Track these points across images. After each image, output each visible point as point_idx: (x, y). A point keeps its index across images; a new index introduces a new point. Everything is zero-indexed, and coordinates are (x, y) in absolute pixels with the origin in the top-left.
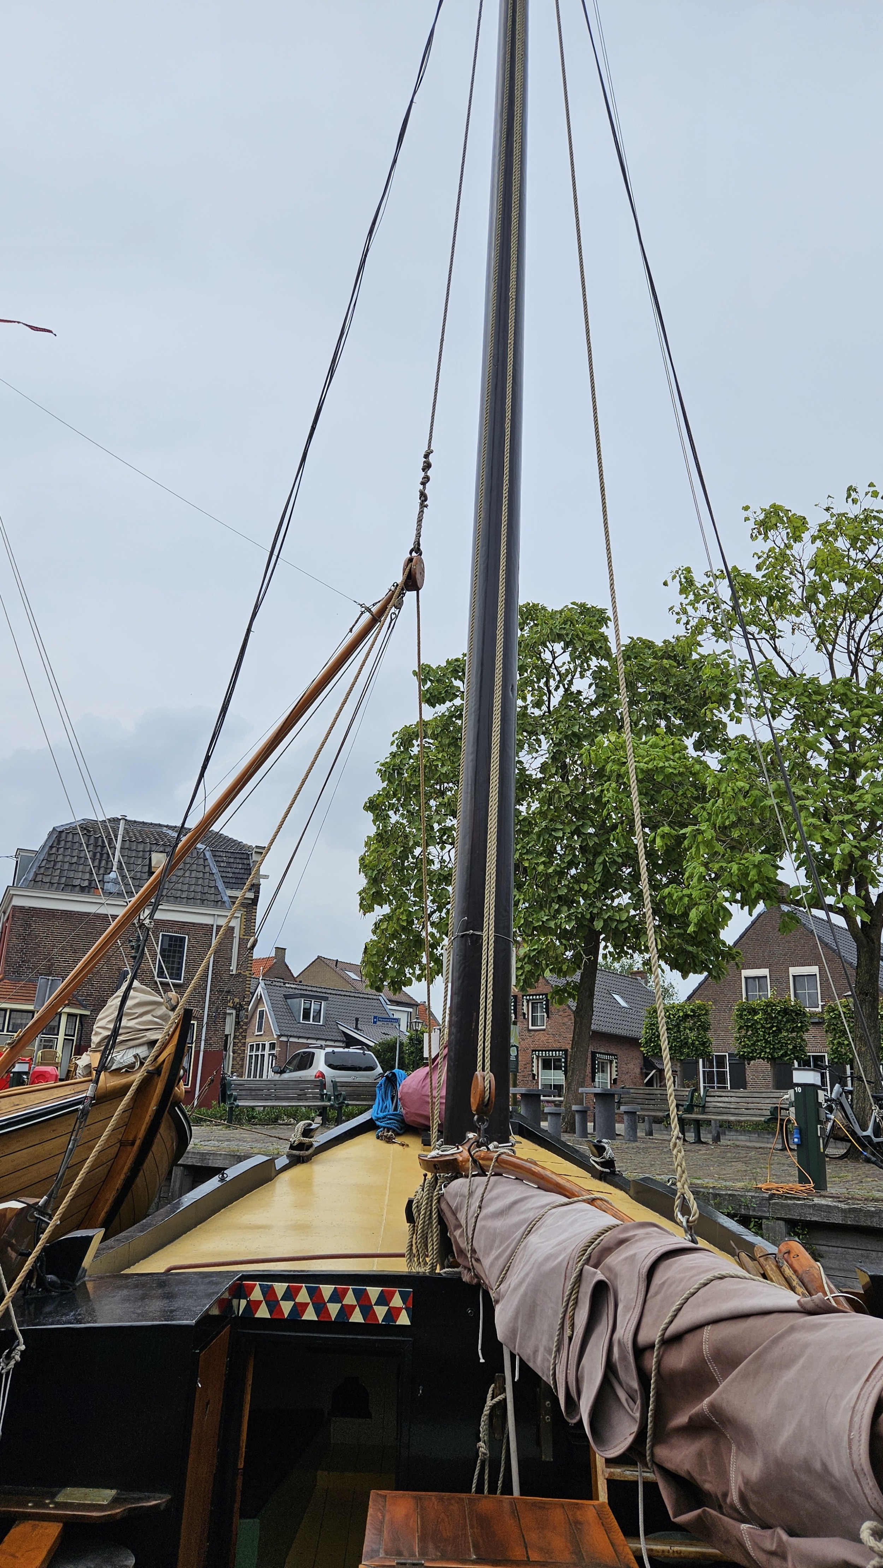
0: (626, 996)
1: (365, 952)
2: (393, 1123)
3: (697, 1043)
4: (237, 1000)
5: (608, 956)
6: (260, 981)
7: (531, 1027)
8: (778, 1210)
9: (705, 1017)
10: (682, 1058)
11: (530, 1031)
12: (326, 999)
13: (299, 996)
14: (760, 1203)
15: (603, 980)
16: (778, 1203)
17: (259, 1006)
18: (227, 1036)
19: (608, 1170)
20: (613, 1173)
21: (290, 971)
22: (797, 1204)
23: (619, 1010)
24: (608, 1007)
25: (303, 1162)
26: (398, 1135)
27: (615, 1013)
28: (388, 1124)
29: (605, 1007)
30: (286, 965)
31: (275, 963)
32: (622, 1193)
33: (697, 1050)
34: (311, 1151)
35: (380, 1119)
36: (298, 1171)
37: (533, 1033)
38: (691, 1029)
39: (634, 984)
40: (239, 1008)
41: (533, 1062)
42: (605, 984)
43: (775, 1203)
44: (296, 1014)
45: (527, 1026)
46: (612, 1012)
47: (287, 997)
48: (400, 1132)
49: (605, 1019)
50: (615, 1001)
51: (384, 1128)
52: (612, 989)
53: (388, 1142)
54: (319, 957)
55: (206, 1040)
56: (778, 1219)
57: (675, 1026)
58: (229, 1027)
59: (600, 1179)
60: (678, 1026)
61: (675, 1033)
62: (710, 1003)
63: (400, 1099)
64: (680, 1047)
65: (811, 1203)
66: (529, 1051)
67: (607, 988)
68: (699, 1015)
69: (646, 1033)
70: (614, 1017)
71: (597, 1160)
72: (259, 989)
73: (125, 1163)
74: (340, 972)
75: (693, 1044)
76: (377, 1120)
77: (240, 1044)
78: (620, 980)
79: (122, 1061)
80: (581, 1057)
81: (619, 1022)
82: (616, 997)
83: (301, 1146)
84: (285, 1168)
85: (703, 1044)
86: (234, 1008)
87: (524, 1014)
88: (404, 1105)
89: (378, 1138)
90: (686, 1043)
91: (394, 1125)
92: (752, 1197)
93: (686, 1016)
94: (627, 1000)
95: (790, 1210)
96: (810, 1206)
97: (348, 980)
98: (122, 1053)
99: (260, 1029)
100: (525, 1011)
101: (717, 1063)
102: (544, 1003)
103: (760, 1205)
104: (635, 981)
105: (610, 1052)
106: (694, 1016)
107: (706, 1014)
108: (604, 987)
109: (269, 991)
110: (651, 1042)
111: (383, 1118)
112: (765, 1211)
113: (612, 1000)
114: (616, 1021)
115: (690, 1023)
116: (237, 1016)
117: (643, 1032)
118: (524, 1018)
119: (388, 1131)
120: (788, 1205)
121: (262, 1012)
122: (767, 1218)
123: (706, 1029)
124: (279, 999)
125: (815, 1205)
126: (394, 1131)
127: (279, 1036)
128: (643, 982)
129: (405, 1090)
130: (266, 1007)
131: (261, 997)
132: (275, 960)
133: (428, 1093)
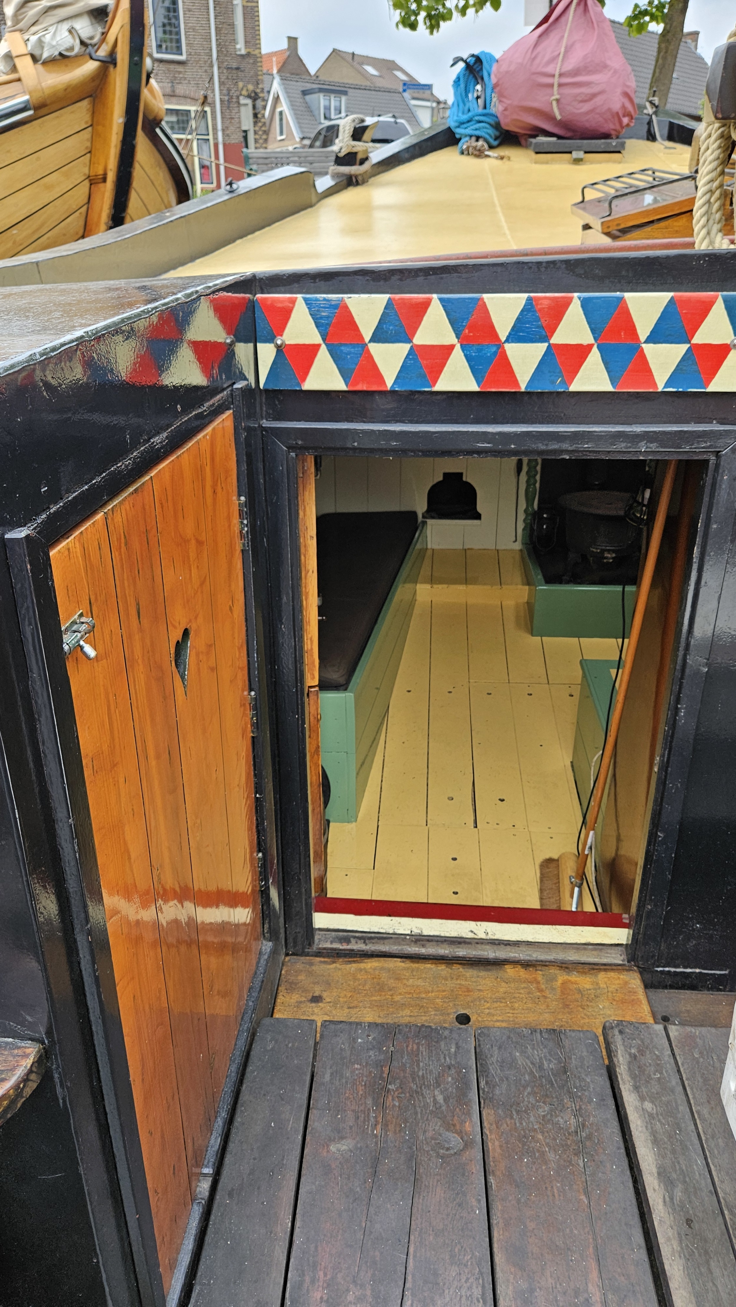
2: (484, 128)
4: (251, 87)
6: (275, 75)
12: (345, 93)
13: (317, 91)
17: (278, 105)
18: (245, 131)
21: (304, 65)
25: (357, 184)
26: (491, 147)
28: (476, 129)
30: (300, 59)
31: (289, 56)
34: (366, 166)
35: (463, 123)
36: (351, 195)
40: (254, 97)
44: (316, 113)
47: (305, 93)
48: (495, 143)
51: (471, 136)
53: (478, 156)
54: (334, 50)
55: (223, 130)
58: (247, 123)
63: (495, 86)
73: (101, 210)
74: (358, 66)
76: (458, 127)
77: (261, 141)
79: (54, 43)
83: (349, 159)
84: (330, 192)
86: (249, 96)
88: (501, 96)
89: (462, 153)
91: (487, 131)
97: (365, 75)
98: (52, 29)
99: (281, 134)
109: (286, 87)
111: (468, 122)
116: (254, 107)
119: (477, 140)
121: (281, 113)
124: (297, 96)
126: (486, 140)
127: (303, 138)
129: (504, 68)
130: (284, 106)
131: (278, 96)
132: (288, 53)
133: (541, 69)
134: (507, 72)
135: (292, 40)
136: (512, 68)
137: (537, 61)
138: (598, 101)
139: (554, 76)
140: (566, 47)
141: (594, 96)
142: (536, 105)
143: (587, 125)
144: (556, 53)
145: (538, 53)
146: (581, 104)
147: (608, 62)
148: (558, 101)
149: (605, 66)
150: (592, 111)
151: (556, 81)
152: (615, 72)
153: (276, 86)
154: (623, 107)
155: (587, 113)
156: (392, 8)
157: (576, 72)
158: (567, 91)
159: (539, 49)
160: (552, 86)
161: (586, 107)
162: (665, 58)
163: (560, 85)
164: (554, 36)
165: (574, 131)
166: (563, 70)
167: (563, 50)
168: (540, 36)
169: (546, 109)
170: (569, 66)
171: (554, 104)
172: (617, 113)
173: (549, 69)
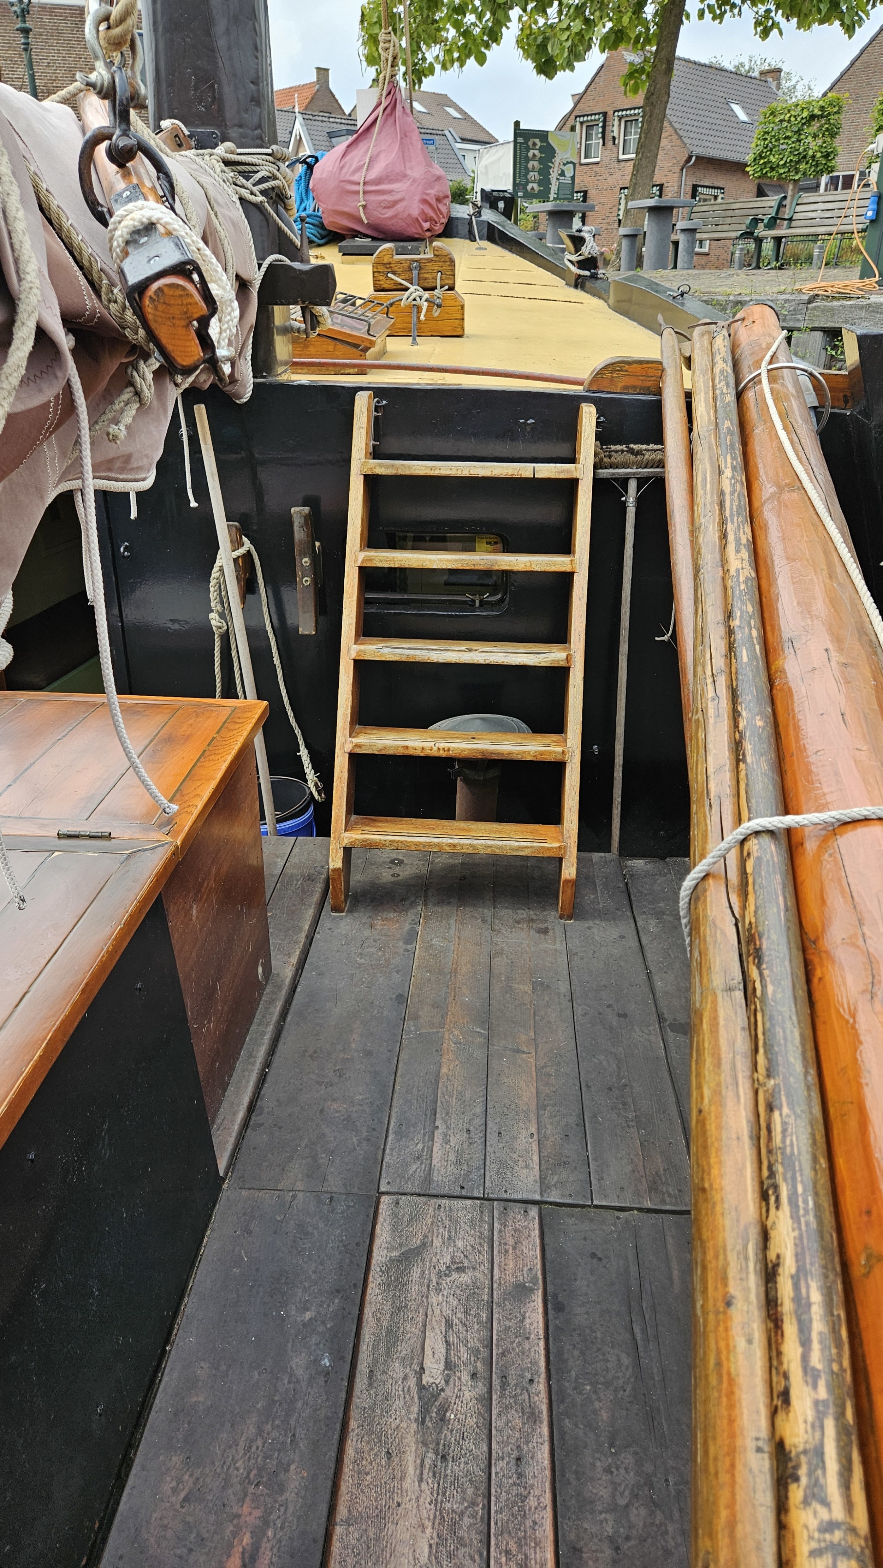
0: (748, 106)
1: (362, 22)
2: (312, 227)
3: (819, 155)
5: (707, 11)
6: (297, 114)
7: (622, 157)
8: (818, 316)
9: (836, 116)
10: (796, 178)
11: (619, 161)
13: (345, 133)
14: (795, 310)
15: (722, 84)
16: (818, 307)
17: (301, 149)
19: (587, 273)
20: (594, 277)
21: (337, 101)
22: (843, 306)
23: (735, 125)
24: (721, 122)
26: (316, 246)
27: (729, 130)
28: (307, 230)
29: (718, 122)
30: (331, 93)
31: (318, 90)
32: (601, 302)
33: (817, 165)
37: (623, 164)
38: (815, 136)
39: (762, 88)
41: (620, 204)
42: (723, 90)
43: (815, 308)
45: (615, 155)
46: (727, 129)
47: (331, 135)
48: (321, 242)
49: (716, 139)
50: (732, 113)
52: (731, 96)
56: (813, 329)
57: (796, 132)
59: (576, 287)
60: (798, 132)
61: (793, 142)
62: (847, 95)
63: (315, 191)
64: (798, 162)
65: (865, 302)
66: (618, 189)
67: (725, 95)
68: (829, 114)
69: (757, 146)
70: (728, 135)
71: (574, 258)
72: (298, 126)
75: (813, 156)
78: (745, 84)
80: (647, 167)
81: (733, 142)
82: (734, 106)
85: (827, 156)
87: (614, 138)
90: (805, 157)
92: (786, 301)
93: (813, 117)
94: (750, 111)
95: (833, 315)
96: (862, 308)
100: (616, 134)
101: (843, 184)
102: (640, 120)
103: (795, 312)
104: (764, 84)
105: (716, 184)
106: (822, 116)
107: (838, 113)
108: (722, 94)
109: (310, 127)
110: (761, 158)
112: (798, 320)
113: (729, 113)
114: (729, 142)
115: (815, 125)
117: (753, 145)
118: (614, 144)
120: (832, 309)
122: (799, 330)
123: (833, 135)
124: (321, 138)
125: (869, 305)
126: (311, 241)
128: (773, 85)
129: (317, 175)
131: (300, 137)
132: (317, 87)
133: (347, 178)
134: (320, 179)
135: (322, 72)
136: (324, 176)
137: (345, 170)
138: (399, 207)
139: (359, 184)
140: (371, 158)
141: (396, 202)
142: (346, 209)
143: (393, 228)
144: (362, 163)
145: (345, 163)
146: (386, 210)
147: (408, 172)
148: (364, 207)
149: (405, 176)
150: (395, 216)
151: (361, 188)
152: (414, 181)
153: (299, 128)
154: (423, 212)
155: (391, 218)
156: (365, 64)
157: (378, 181)
158: (372, 198)
159: (347, 158)
160: (358, 192)
161: (389, 213)
162: (650, 122)
163: (365, 192)
164: (362, 147)
165: (384, 233)
166: (368, 179)
167: (367, 160)
168: (348, 147)
169: (357, 214)
170: (373, 174)
171: (361, 208)
172: (417, 219)
173: (355, 178)
